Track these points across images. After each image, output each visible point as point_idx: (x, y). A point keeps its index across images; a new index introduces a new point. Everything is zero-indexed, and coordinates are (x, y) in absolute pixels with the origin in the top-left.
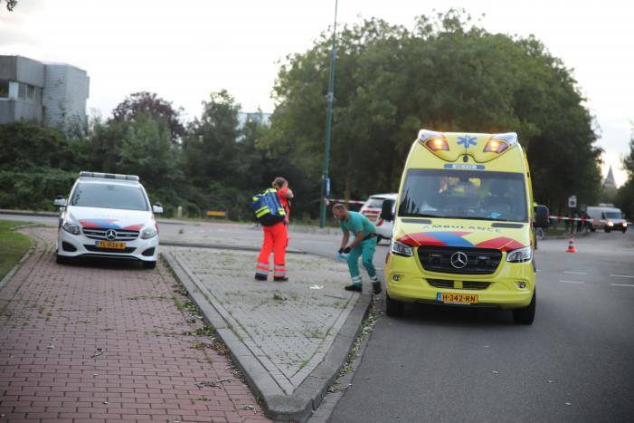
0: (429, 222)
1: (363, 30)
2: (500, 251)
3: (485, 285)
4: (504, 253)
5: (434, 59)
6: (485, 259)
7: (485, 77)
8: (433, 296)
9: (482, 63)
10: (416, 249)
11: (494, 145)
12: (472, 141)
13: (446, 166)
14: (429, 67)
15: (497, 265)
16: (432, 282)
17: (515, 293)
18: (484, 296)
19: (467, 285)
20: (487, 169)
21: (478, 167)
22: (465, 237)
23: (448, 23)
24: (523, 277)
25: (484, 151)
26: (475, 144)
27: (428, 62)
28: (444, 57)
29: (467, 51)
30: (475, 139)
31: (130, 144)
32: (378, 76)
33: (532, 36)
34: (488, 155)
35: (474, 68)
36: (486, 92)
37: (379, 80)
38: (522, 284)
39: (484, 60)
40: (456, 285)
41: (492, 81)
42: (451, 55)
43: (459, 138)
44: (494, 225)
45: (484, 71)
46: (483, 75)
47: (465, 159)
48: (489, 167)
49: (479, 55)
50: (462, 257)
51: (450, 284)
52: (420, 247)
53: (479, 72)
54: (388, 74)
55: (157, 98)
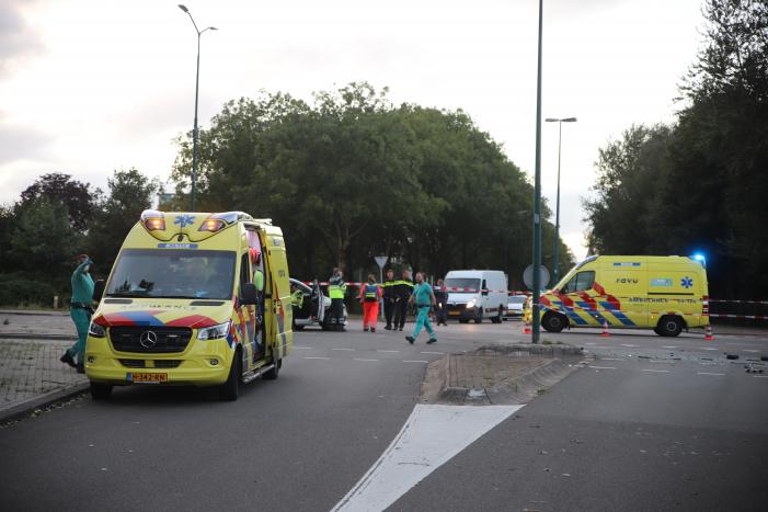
0: (130, 302)
1: (269, 105)
2: (190, 329)
3: (176, 363)
4: (195, 331)
5: (332, 136)
6: (175, 337)
7: (388, 154)
8: (123, 376)
9: (385, 139)
10: (108, 329)
11: (211, 225)
12: (190, 221)
13: (159, 245)
14: (327, 144)
15: (187, 343)
16: (124, 362)
17: (208, 370)
18: (173, 374)
19: (159, 364)
20: (200, 248)
21: (191, 246)
22: (157, 316)
23: (348, 97)
24: (216, 354)
25: (199, 230)
26: (192, 223)
27: (326, 138)
28: (344, 133)
29: (368, 127)
30: (193, 218)
31: (23, 230)
32: (277, 154)
33: (460, 110)
34: (203, 234)
35: (377, 145)
36: (389, 169)
37: (278, 158)
38: (214, 361)
39: (388, 136)
40: (147, 364)
41: (395, 158)
42: (351, 131)
43: (178, 217)
44: (193, 304)
45: (387, 146)
46: (386, 152)
47: (180, 239)
48: (202, 246)
49: (382, 130)
50: (152, 337)
51: (141, 364)
52: (112, 328)
53: (382, 149)
54: (287, 151)
55: (71, 180)
